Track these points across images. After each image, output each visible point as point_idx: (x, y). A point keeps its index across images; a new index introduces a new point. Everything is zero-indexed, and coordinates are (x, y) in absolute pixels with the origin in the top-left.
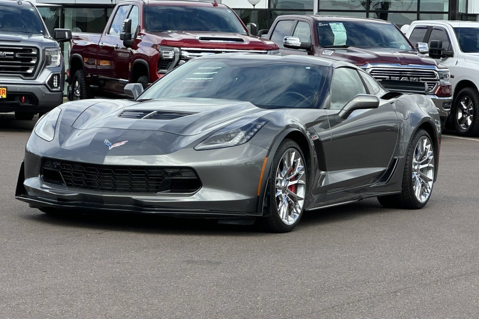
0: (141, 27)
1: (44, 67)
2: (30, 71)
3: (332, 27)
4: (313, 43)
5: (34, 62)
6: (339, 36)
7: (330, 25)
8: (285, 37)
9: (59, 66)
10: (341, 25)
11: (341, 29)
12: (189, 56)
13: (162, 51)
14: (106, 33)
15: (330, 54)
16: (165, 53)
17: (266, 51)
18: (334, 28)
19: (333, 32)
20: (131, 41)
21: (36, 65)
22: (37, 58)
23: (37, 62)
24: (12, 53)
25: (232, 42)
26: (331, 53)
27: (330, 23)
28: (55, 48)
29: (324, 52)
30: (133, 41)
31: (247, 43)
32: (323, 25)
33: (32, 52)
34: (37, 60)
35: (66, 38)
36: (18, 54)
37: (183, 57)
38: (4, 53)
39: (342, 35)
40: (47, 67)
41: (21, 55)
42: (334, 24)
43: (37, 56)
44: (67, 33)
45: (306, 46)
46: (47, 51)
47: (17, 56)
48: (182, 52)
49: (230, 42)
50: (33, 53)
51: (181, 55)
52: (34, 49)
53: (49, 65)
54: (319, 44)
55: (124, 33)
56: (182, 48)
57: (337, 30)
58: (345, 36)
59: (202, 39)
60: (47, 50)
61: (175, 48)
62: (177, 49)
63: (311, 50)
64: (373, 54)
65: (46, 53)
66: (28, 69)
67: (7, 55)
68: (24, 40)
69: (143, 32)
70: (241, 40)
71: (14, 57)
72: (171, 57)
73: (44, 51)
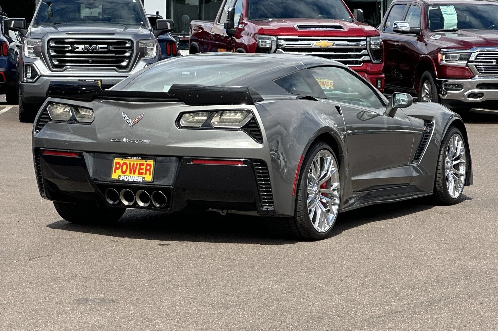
0: (244, 16)
1: (139, 59)
2: (124, 64)
3: (442, 11)
4: (423, 28)
5: (127, 54)
6: (449, 19)
7: (440, 9)
8: (395, 22)
9: (155, 57)
10: (452, 8)
11: (451, 12)
12: (286, 44)
13: (259, 40)
14: (216, 22)
15: (437, 39)
16: (262, 42)
17: (366, 38)
18: (445, 12)
19: (443, 16)
20: (233, 30)
21: (130, 57)
22: (131, 50)
23: (131, 55)
24: (106, 46)
25: (331, 29)
26: (439, 38)
27: (440, 7)
28: (150, 39)
29: (432, 36)
30: (236, 30)
31: (346, 30)
32: (433, 9)
33: (126, 44)
34: (132, 52)
35: (167, 28)
36: (112, 47)
37: (281, 45)
38: (98, 47)
39: (452, 18)
40: (142, 59)
41: (115, 48)
42: (446, 7)
43: (131, 48)
44: (168, 24)
45: (415, 31)
46: (142, 43)
47: (111, 49)
48: (279, 41)
49: (328, 29)
50: (128, 45)
51: (278, 44)
52: (129, 42)
53: (144, 57)
54: (428, 28)
55: (227, 22)
56: (279, 37)
57: (448, 13)
58: (455, 19)
59: (300, 27)
60: (141, 41)
61: (272, 37)
62: (274, 38)
63: (420, 34)
64: (481, 37)
65: (141, 46)
66: (123, 61)
67: (101, 48)
68: (118, 32)
69: (245, 21)
70: (340, 27)
71: (108, 50)
72: (268, 46)
73: (138, 43)
